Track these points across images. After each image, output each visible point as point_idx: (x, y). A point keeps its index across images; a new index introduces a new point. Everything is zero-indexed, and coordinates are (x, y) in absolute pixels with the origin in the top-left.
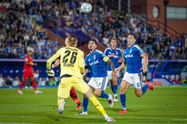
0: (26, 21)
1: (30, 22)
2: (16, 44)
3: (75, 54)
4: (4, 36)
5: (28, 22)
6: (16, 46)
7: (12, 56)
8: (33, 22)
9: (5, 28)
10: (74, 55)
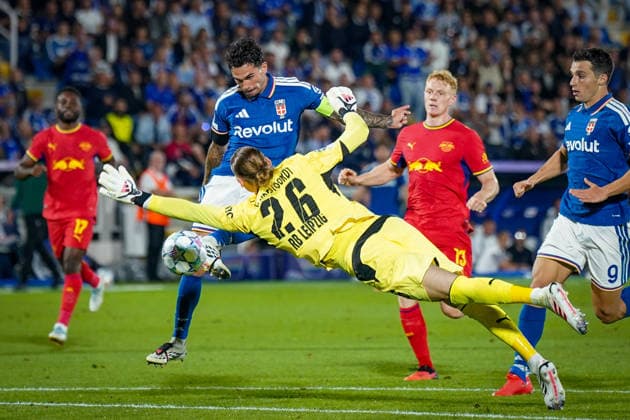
0: (588, 12)
1: (604, 15)
2: (547, 105)
3: (295, 190)
4: (502, 70)
5: (596, 17)
6: (548, 112)
7: (534, 151)
8: (613, 18)
9: (507, 42)
10: (299, 195)
